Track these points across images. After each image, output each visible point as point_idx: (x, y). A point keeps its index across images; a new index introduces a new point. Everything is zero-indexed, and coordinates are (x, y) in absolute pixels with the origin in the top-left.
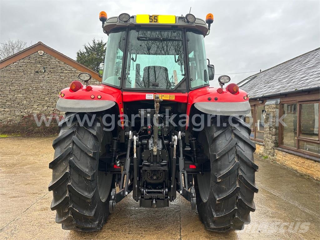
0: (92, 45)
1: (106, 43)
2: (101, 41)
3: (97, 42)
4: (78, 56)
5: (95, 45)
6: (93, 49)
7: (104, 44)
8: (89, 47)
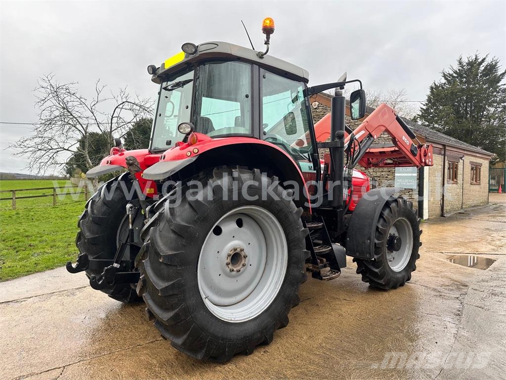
0: (457, 67)
1: (484, 59)
2: (474, 57)
3: (465, 61)
4: (432, 92)
5: (462, 67)
6: (460, 74)
7: (479, 61)
8: (451, 72)
